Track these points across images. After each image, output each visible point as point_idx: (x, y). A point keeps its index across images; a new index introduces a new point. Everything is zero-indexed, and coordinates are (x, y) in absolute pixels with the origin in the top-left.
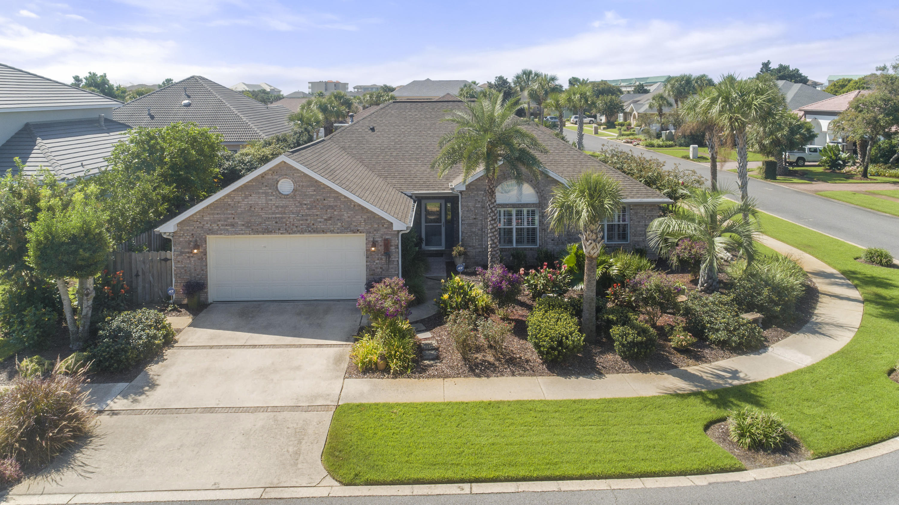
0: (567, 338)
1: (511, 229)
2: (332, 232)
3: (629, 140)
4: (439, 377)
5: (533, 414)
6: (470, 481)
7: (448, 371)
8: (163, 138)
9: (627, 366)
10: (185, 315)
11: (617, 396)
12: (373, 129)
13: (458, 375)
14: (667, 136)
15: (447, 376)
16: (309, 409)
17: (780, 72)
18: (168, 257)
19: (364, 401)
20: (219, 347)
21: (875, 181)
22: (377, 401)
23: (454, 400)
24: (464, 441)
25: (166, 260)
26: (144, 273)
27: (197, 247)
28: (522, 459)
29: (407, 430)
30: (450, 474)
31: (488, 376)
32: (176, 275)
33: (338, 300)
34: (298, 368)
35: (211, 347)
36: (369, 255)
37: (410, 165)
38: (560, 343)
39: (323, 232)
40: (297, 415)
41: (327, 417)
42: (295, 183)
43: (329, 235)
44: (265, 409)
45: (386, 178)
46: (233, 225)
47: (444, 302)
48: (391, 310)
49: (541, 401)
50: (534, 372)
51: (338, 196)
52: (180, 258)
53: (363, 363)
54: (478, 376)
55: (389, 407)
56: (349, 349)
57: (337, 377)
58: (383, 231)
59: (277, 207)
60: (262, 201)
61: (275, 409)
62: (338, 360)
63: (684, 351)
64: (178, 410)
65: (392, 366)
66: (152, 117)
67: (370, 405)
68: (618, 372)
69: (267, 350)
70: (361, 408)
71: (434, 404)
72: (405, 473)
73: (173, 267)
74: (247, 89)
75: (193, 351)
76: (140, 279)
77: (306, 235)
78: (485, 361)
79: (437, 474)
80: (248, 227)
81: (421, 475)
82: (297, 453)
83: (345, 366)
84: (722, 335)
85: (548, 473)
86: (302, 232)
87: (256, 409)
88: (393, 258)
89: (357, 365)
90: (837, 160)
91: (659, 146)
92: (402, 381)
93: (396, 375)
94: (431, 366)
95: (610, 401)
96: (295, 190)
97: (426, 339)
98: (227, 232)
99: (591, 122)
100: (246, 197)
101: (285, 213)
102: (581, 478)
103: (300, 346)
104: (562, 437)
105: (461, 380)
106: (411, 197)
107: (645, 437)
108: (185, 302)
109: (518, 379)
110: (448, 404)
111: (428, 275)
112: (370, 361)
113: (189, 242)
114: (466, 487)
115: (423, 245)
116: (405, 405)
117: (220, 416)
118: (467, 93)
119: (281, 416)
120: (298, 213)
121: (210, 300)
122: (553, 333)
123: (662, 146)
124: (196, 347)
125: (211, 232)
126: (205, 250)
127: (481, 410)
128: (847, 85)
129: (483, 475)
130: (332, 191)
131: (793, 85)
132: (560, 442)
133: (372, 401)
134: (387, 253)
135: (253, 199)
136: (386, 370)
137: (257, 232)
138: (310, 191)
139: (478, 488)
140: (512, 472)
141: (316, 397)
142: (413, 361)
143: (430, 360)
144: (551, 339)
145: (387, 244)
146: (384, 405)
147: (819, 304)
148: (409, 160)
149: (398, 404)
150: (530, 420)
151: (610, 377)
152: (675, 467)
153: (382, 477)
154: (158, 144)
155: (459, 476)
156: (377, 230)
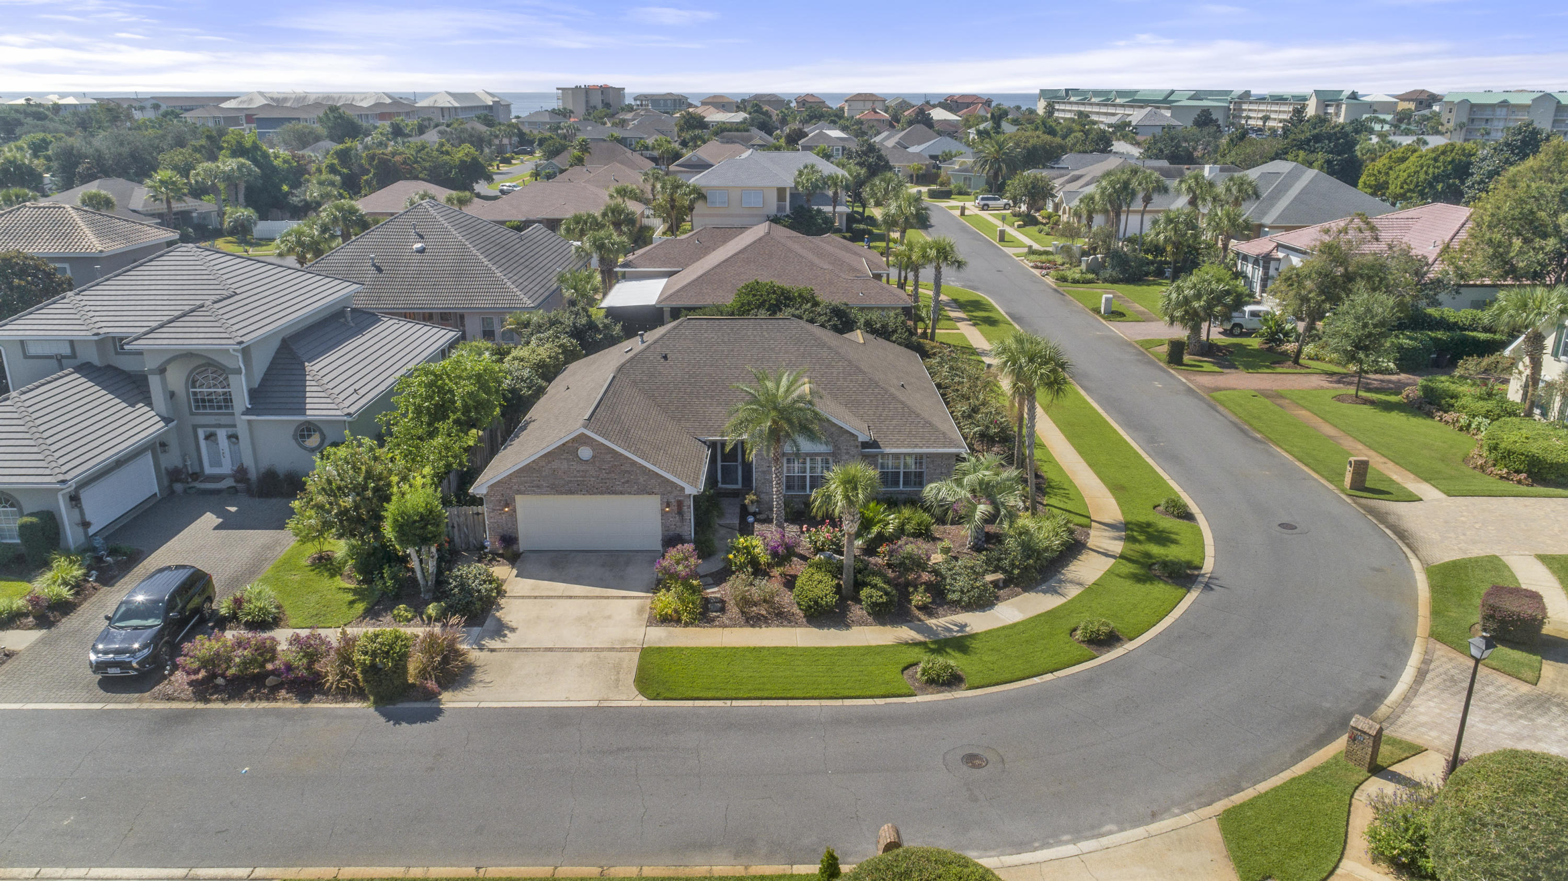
0: (822, 599)
1: (805, 477)
2: (630, 493)
3: (1039, 264)
4: (720, 627)
5: (784, 656)
6: (732, 699)
7: (727, 622)
8: (448, 376)
9: (870, 619)
10: (503, 564)
11: (850, 645)
12: (665, 358)
13: (734, 626)
14: (1088, 265)
15: (726, 626)
16: (621, 650)
17: (1315, 128)
18: (480, 511)
19: (662, 645)
20: (542, 597)
21: (1309, 371)
22: (671, 645)
23: (728, 646)
24: (731, 674)
25: (478, 514)
26: (459, 525)
27: (507, 505)
28: (768, 686)
29: (692, 666)
30: (719, 695)
31: (761, 627)
32: (490, 529)
33: (637, 551)
34: (609, 617)
35: (536, 597)
36: (664, 514)
37: (705, 405)
38: (816, 603)
39: (621, 493)
40: (613, 654)
41: (636, 656)
42: (593, 450)
43: (627, 496)
44: (590, 649)
45: (680, 420)
46: (538, 487)
47: (730, 560)
48: (683, 573)
49: (792, 648)
50: (797, 624)
51: (634, 463)
52: (492, 515)
53: (661, 615)
54: (753, 626)
55: (680, 650)
56: (649, 601)
57: (641, 626)
58: (676, 493)
59: (578, 471)
60: (565, 466)
61: (597, 649)
62: (641, 611)
63: (924, 608)
64: (526, 650)
65: (684, 618)
66: (379, 270)
67: (666, 648)
68: (861, 625)
69: (582, 600)
70: (660, 650)
71: (713, 648)
72: (689, 693)
73: (487, 522)
74: (456, 105)
75: (521, 600)
76: (456, 530)
77: (606, 496)
78: (759, 614)
79: (710, 695)
80: (552, 488)
81: (700, 695)
82: (617, 680)
83: (646, 616)
84: (955, 596)
85: (783, 695)
86: (602, 493)
87: (583, 650)
88: (686, 517)
89: (656, 617)
90: (1277, 333)
91: (1075, 282)
92: (691, 630)
93: (686, 625)
94: (718, 617)
95: (843, 648)
96: (594, 457)
97: (713, 593)
98: (535, 493)
99: (1007, 207)
100: (549, 462)
101: (585, 477)
102: (804, 698)
103: (608, 598)
104: (799, 673)
105: (737, 630)
106: (705, 443)
107: (857, 674)
108: (501, 552)
109: (781, 630)
110: (724, 648)
111: (721, 522)
112: (666, 614)
113: (500, 501)
114: (728, 703)
115: (720, 485)
116: (692, 649)
117: (559, 654)
118: (807, 180)
119: (602, 654)
120: (598, 477)
121: (521, 550)
122: (810, 595)
123: (1078, 282)
124: (523, 597)
125: (519, 492)
126: (515, 508)
127: (747, 653)
128: (1407, 159)
129: (740, 695)
130: (627, 458)
131: (1305, 172)
132: (798, 676)
133: (668, 645)
134: (680, 512)
135: (555, 464)
136: (678, 621)
137: (562, 493)
138: (608, 457)
139: (735, 703)
140: (759, 694)
141: (626, 641)
142: (700, 613)
143: (716, 612)
144: (810, 600)
145: (680, 504)
146: (677, 648)
147: (1075, 562)
148: (704, 398)
149: (687, 648)
150: (780, 661)
151: (855, 629)
152: (868, 693)
153: (674, 696)
154: (446, 384)
155: (725, 696)
156: (670, 493)
